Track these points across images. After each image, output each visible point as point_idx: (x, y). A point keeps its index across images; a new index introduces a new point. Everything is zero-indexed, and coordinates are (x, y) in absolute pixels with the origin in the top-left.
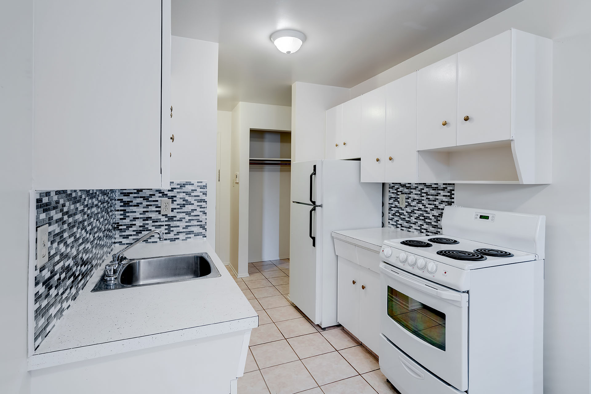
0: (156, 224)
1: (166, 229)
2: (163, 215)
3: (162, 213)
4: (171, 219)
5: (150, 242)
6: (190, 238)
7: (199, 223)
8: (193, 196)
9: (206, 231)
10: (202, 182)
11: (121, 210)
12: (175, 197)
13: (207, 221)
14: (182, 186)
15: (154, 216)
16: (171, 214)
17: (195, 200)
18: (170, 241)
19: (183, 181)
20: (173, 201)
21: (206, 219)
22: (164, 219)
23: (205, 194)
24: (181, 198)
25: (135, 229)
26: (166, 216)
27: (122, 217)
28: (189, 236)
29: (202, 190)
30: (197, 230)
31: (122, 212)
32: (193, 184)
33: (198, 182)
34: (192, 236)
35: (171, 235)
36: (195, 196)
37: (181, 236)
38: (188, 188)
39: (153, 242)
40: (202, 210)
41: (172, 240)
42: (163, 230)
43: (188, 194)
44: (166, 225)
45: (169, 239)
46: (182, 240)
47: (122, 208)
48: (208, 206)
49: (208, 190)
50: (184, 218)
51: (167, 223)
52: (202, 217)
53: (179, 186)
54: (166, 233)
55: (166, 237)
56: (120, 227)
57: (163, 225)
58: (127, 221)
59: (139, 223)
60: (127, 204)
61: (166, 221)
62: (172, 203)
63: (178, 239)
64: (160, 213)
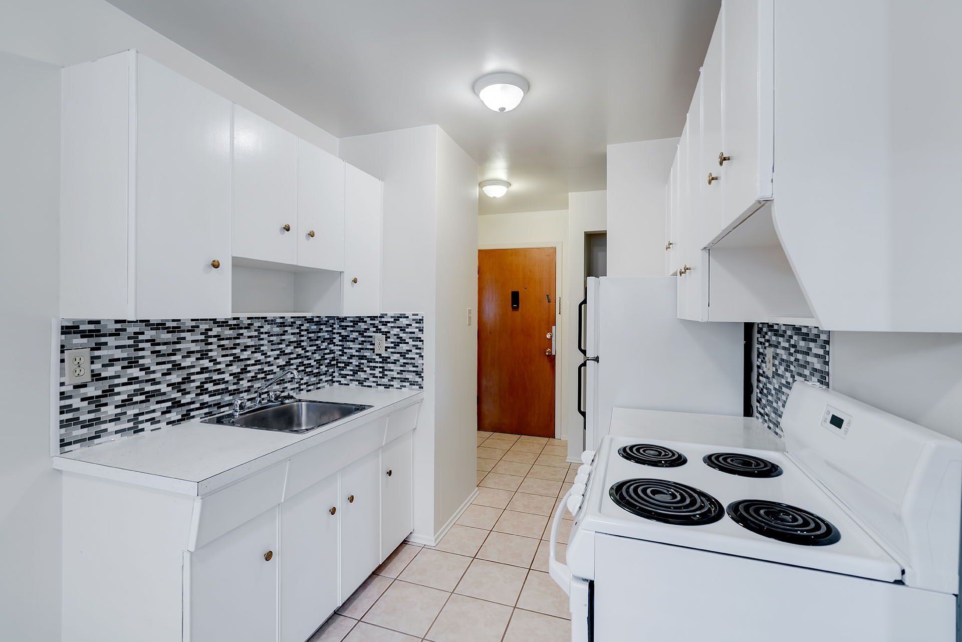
0: (371, 364)
1: (380, 372)
2: (377, 355)
3: (376, 352)
4: (385, 360)
5: (365, 386)
6: (405, 386)
7: (414, 369)
8: (407, 333)
9: (423, 380)
10: (417, 315)
11: (340, 345)
12: (389, 332)
13: (424, 367)
14: (397, 319)
15: (368, 354)
16: (384, 354)
17: (410, 338)
18: (385, 388)
19: (398, 312)
20: (387, 338)
21: (423, 364)
22: (378, 359)
23: (421, 330)
24: (395, 335)
25: (352, 368)
26: (379, 355)
27: (340, 353)
28: (404, 384)
29: (418, 325)
30: (411, 377)
31: (340, 348)
32: (408, 317)
33: (413, 315)
34: (407, 384)
35: (385, 381)
36: (411, 333)
37: (396, 383)
38: (403, 322)
39: (368, 386)
40: (418, 351)
41: (387, 387)
42: (377, 372)
43: (402, 329)
44: (380, 367)
45: (383, 385)
46: (397, 388)
47: (341, 343)
48: (425, 347)
49: (425, 325)
50: (399, 361)
51: (381, 365)
52: (419, 362)
53: (392, 320)
54: (380, 377)
55: (380, 381)
56: (339, 365)
57: (377, 367)
58: (345, 358)
59: (355, 362)
60: (344, 338)
61: (380, 362)
62: (386, 340)
63: (393, 386)
64: (374, 352)
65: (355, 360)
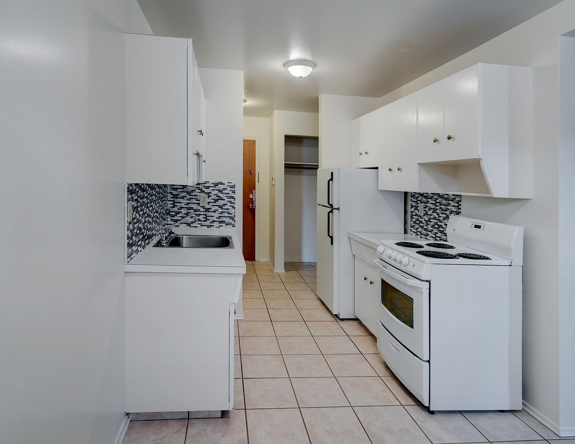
0: (197, 213)
1: (204, 218)
2: (201, 207)
3: (201, 205)
4: (207, 210)
5: (192, 227)
6: (222, 226)
7: (229, 215)
8: (224, 193)
9: (235, 222)
10: (231, 183)
11: (172, 201)
12: (211, 193)
13: (236, 214)
14: (216, 185)
15: (194, 206)
16: (207, 206)
17: (226, 197)
18: (207, 227)
19: (217, 181)
20: (209, 196)
21: (235, 212)
22: (202, 209)
23: (234, 192)
24: (215, 195)
25: (181, 216)
26: (203, 207)
27: (172, 206)
28: (221, 224)
29: (231, 189)
30: (227, 220)
31: (172, 202)
32: (224, 184)
33: (228, 183)
34: (224, 225)
35: (208, 223)
36: (226, 193)
37: (216, 224)
38: (221, 187)
39: (194, 227)
40: (232, 205)
41: (209, 226)
42: (201, 217)
43: (220, 191)
44: (204, 215)
45: (206, 226)
46: (216, 227)
47: (172, 199)
48: (236, 202)
49: (236, 189)
50: (218, 210)
51: (204, 213)
52: (232, 211)
53: (213, 185)
54: (204, 221)
55: (203, 223)
56: (171, 213)
57: (201, 215)
58: (176, 209)
59: (184, 211)
60: (175, 196)
61: (204, 211)
62: (208, 198)
63: (213, 226)
64: (199, 205)
65: (184, 210)
